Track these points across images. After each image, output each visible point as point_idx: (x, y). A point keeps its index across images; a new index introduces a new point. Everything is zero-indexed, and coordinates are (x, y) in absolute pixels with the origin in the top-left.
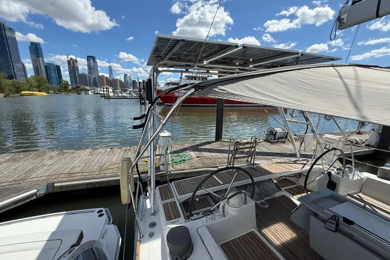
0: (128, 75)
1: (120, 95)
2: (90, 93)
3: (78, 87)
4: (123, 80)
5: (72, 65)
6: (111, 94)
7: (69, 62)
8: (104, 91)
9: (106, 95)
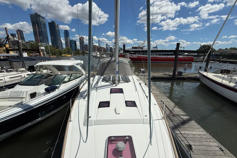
0: (108, 44)
3: (84, 52)
4: (105, 48)
5: (81, 40)
6: (98, 56)
7: (80, 39)
8: (95, 54)
9: (96, 56)
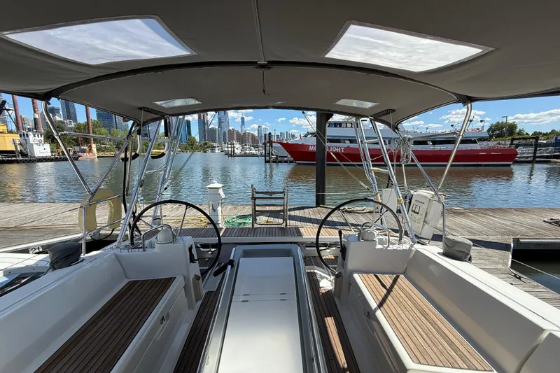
1: (248, 152)
2: (217, 151)
3: (206, 144)
4: (257, 135)
6: (238, 152)
7: (199, 116)
8: (228, 147)
9: (230, 153)
